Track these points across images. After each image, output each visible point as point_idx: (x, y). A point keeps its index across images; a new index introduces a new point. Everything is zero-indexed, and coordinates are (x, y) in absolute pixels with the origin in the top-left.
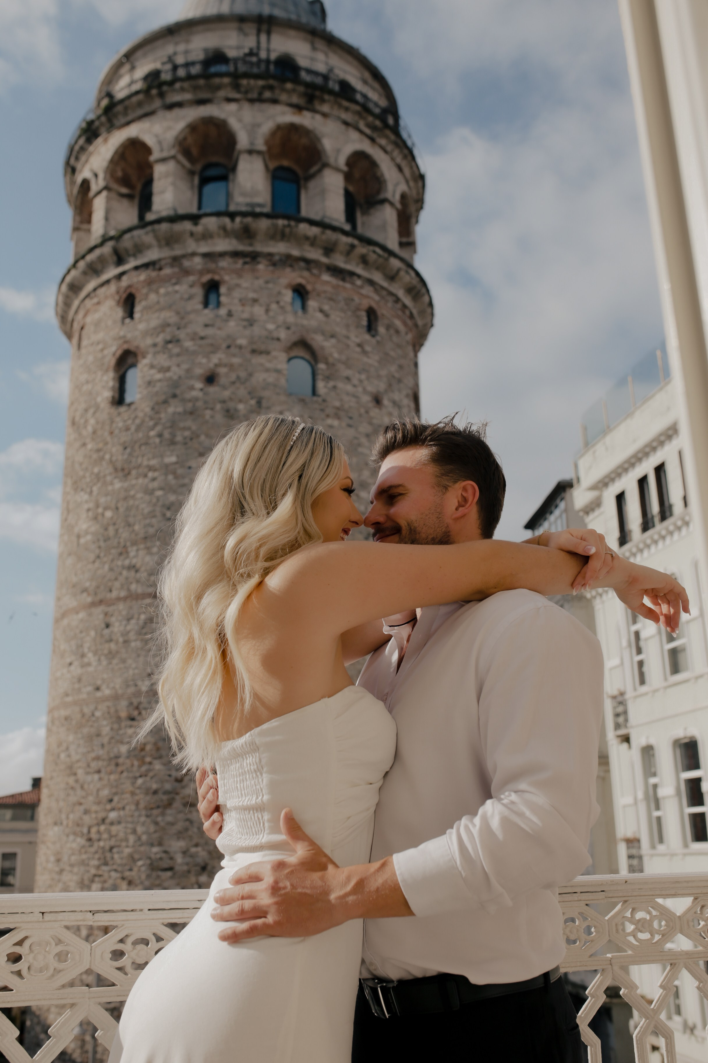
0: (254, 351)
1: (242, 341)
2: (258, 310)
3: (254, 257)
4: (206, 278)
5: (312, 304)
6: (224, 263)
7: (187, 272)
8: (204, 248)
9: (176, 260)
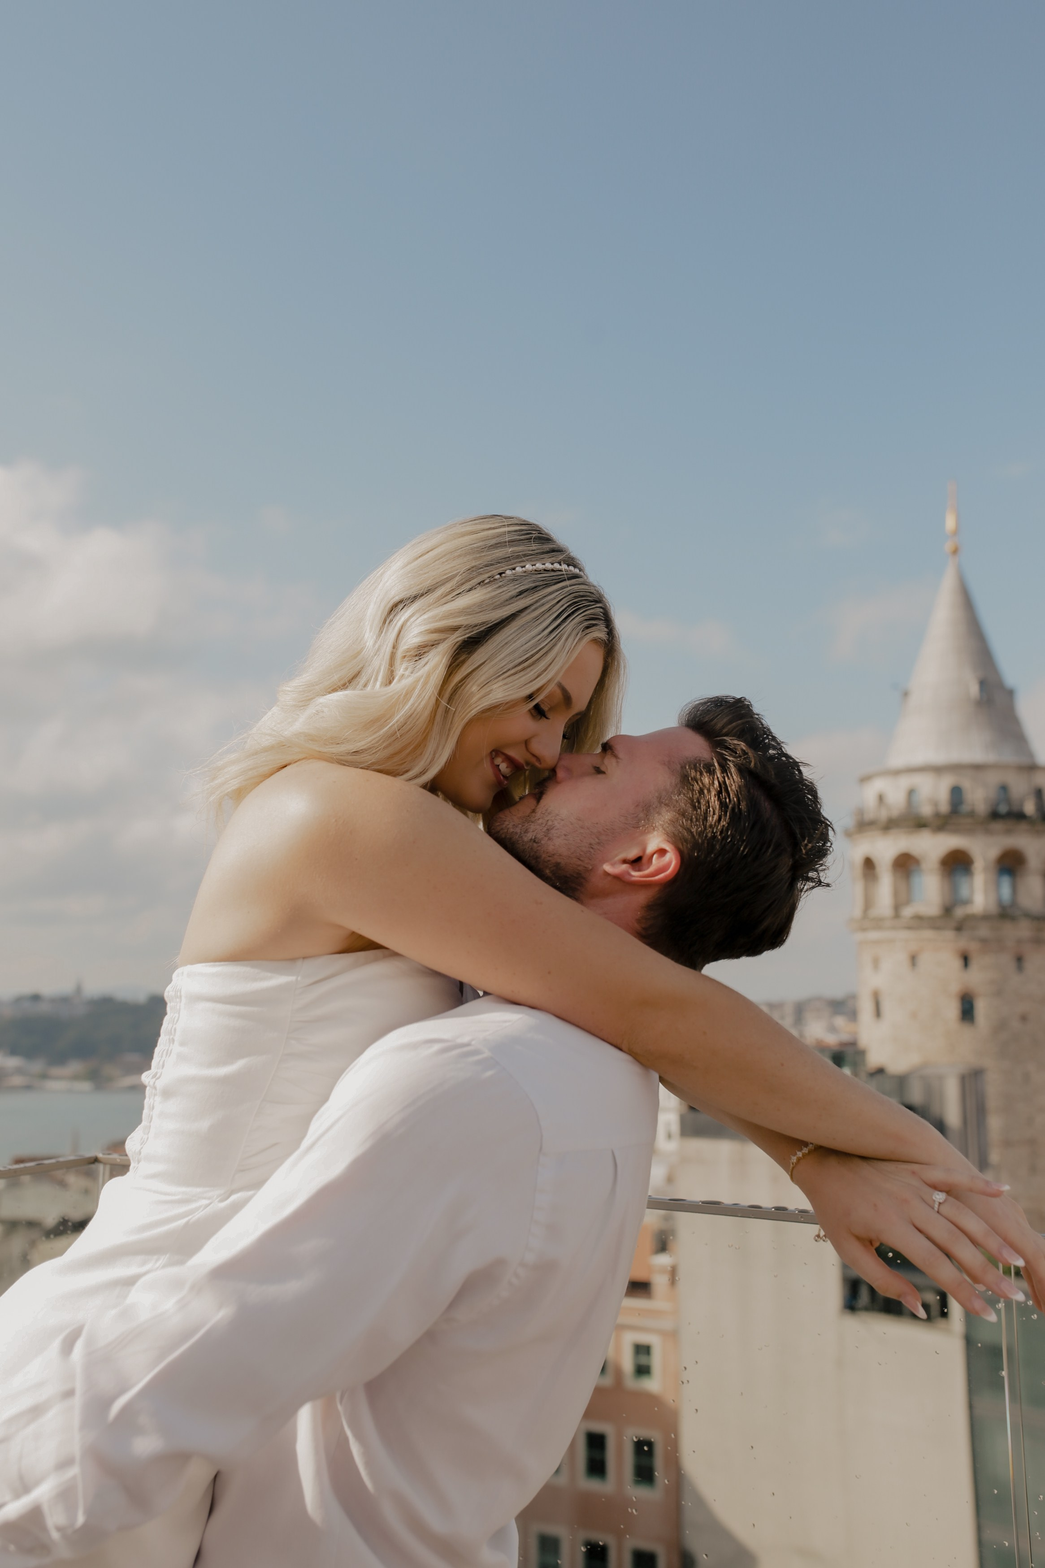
3: (1039, 941)
4: (1017, 954)
6: (1026, 945)
7: (1006, 948)
8: (1016, 935)
9: (999, 941)
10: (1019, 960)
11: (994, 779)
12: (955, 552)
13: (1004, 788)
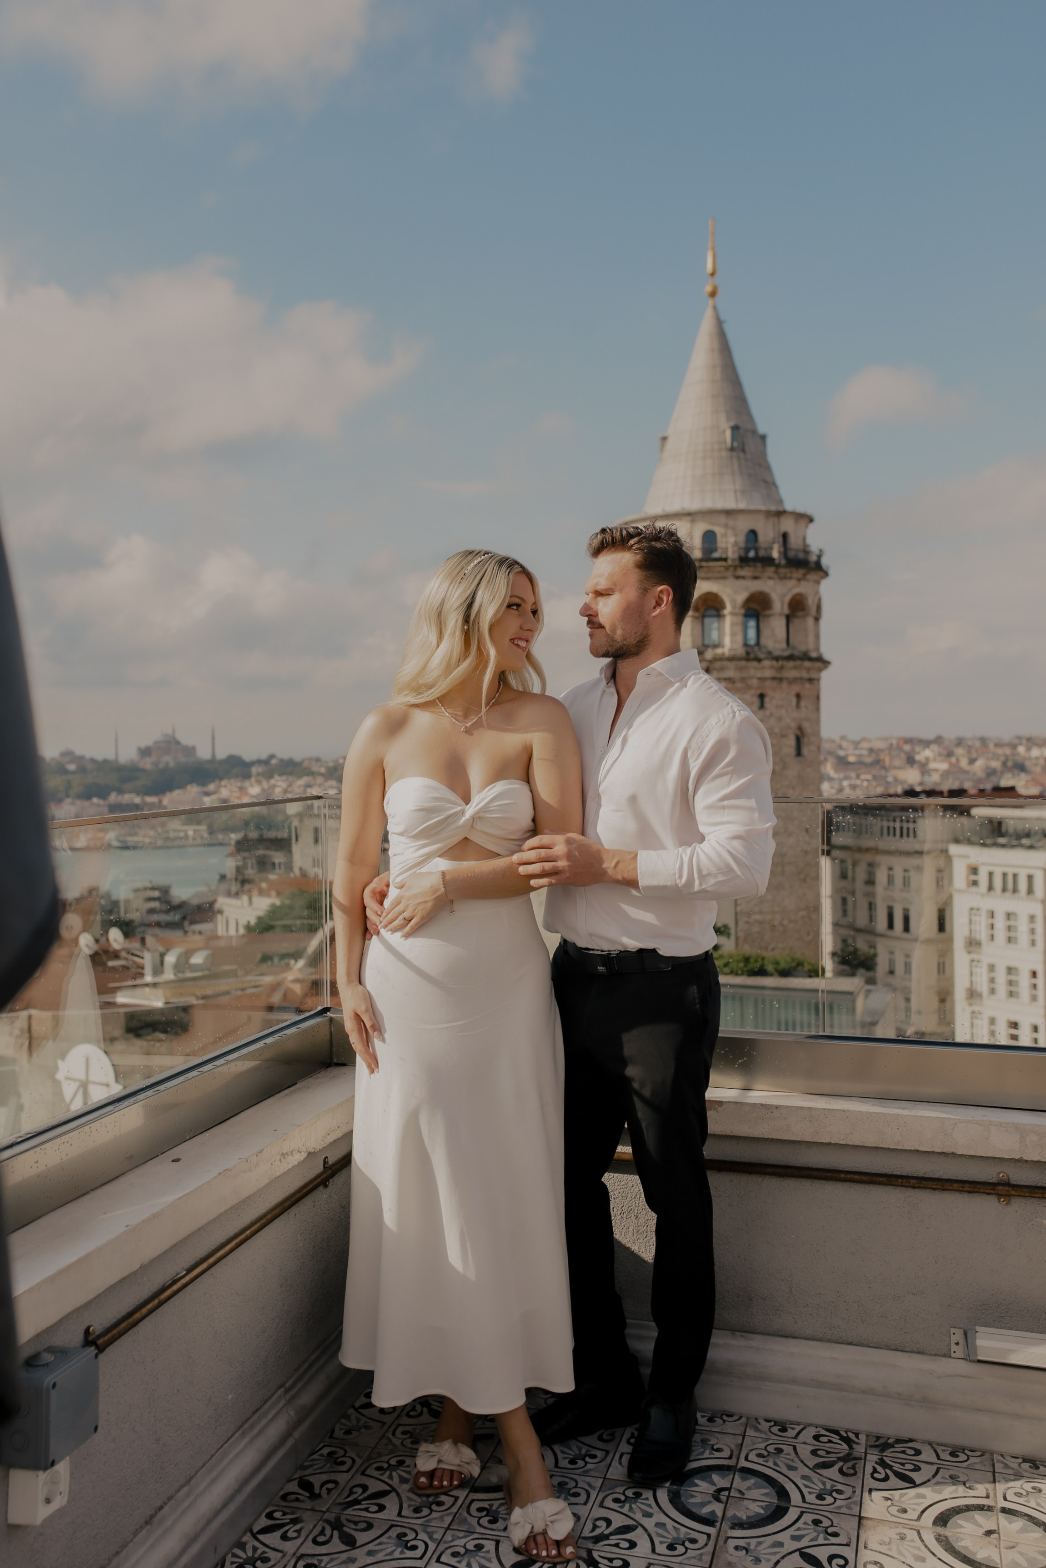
0: (783, 736)
1: (777, 730)
2: (783, 712)
3: (781, 680)
4: (759, 692)
5: (803, 703)
6: (768, 683)
7: (749, 687)
8: (759, 674)
9: (743, 680)
10: (762, 696)
11: (744, 524)
12: (713, 294)
13: (753, 533)
